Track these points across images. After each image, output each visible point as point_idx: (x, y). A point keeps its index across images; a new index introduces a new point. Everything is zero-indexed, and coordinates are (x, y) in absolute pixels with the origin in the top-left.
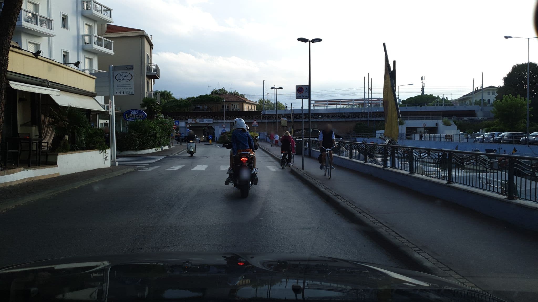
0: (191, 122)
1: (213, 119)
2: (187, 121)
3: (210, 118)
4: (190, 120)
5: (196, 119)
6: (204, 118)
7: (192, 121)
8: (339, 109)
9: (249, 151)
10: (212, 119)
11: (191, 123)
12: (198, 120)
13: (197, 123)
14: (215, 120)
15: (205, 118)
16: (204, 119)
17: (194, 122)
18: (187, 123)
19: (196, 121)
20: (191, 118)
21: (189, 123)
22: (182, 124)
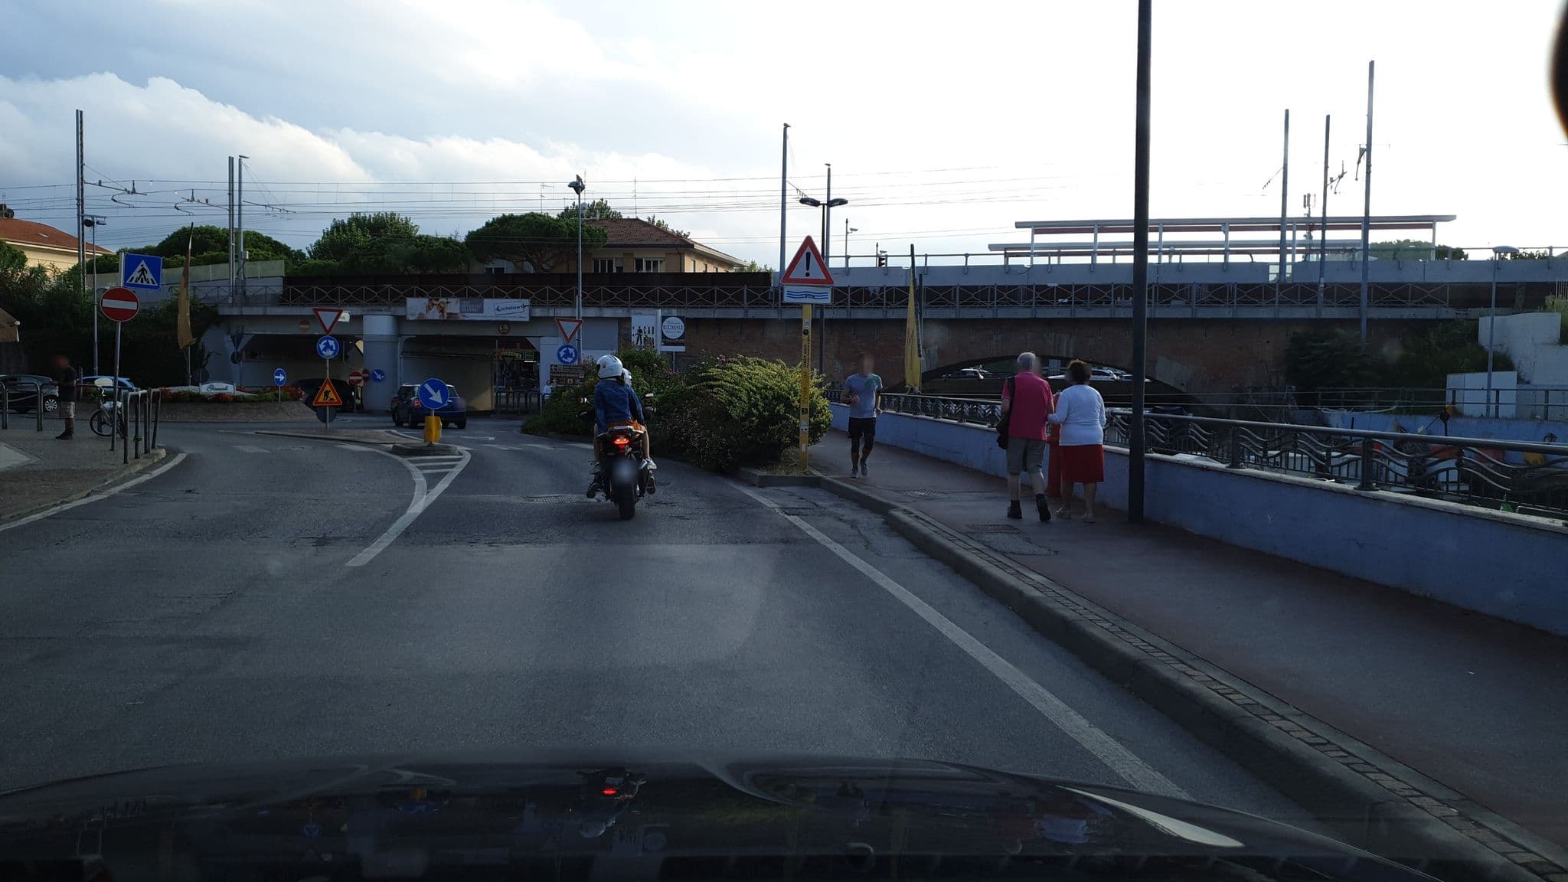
0: (420, 314)
1: (533, 305)
2: (400, 311)
3: (514, 296)
4: (416, 306)
5: (445, 300)
6: (489, 295)
7: (429, 308)
8: (1158, 267)
9: (631, 424)
10: (527, 302)
11: (422, 322)
12: (454, 306)
13: (451, 321)
14: (541, 305)
15: (490, 297)
16: (486, 301)
17: (434, 314)
18: (400, 320)
19: (448, 310)
20: (421, 295)
21: (411, 318)
22: (379, 324)
